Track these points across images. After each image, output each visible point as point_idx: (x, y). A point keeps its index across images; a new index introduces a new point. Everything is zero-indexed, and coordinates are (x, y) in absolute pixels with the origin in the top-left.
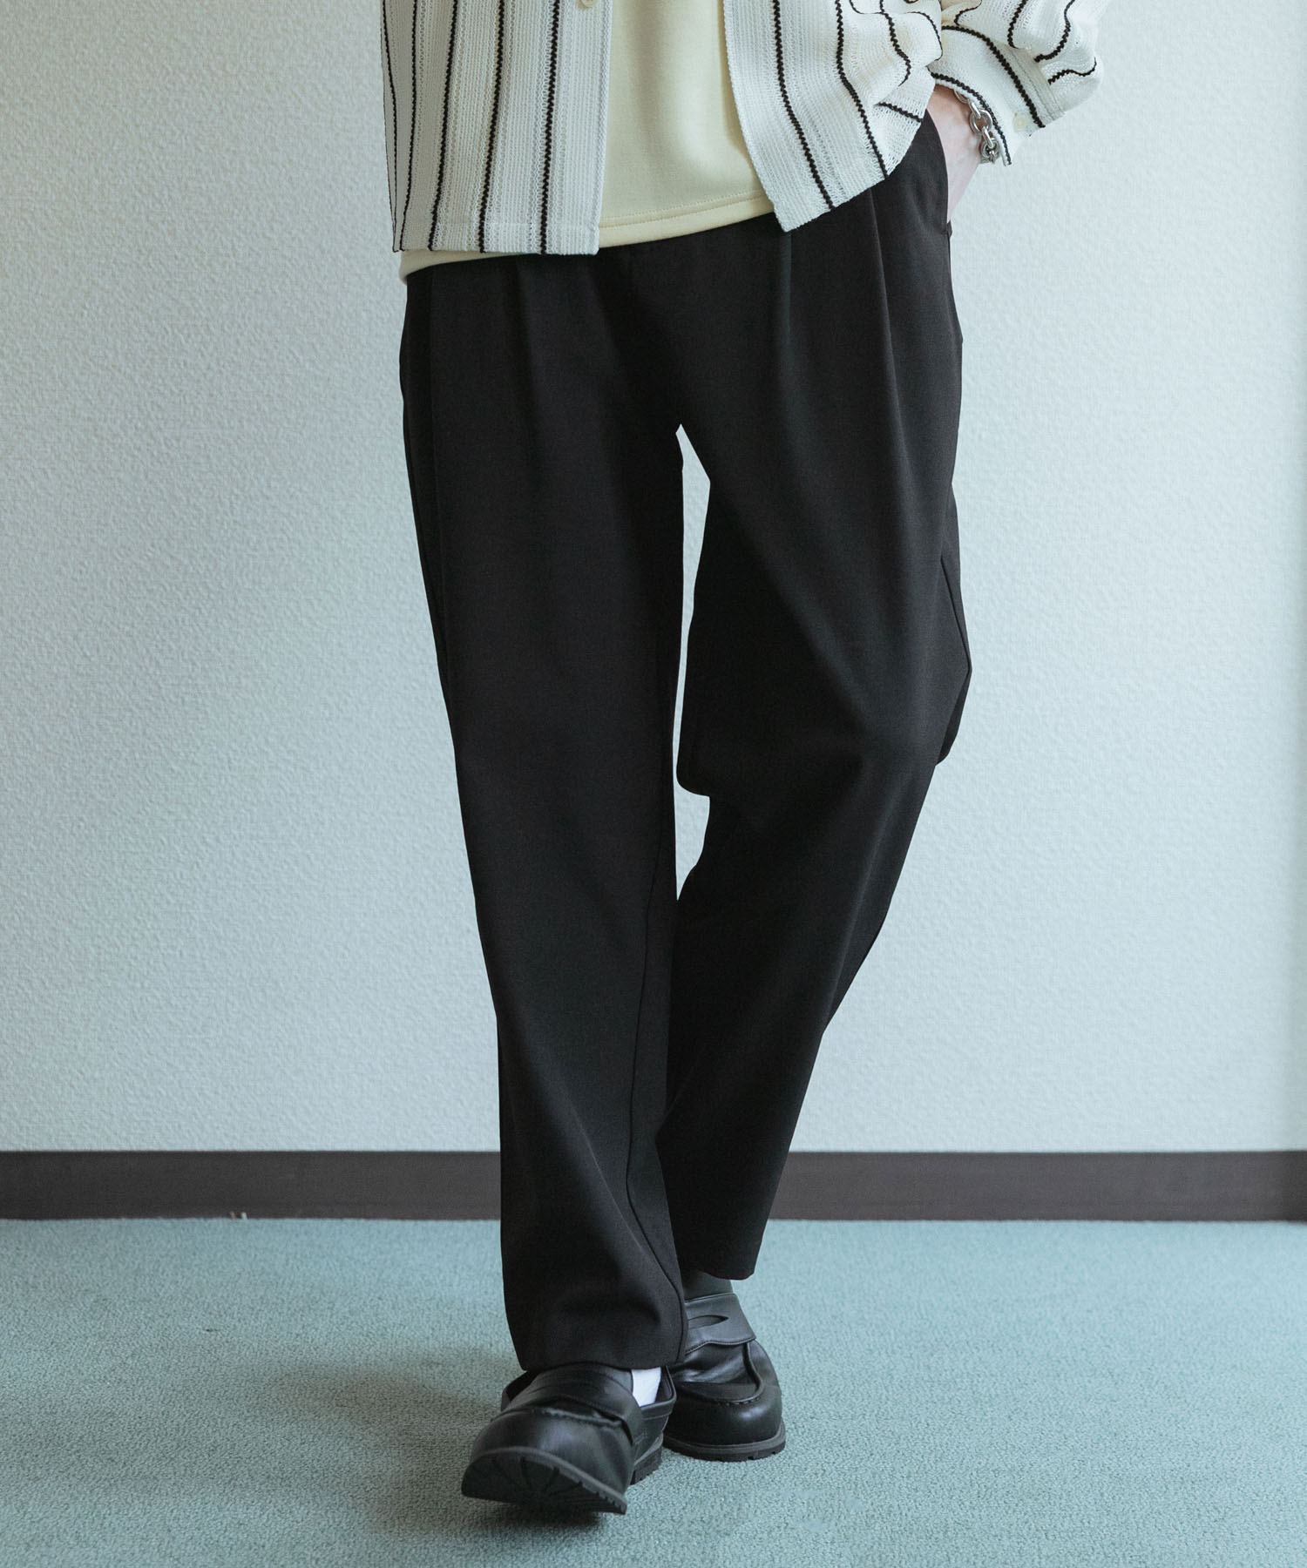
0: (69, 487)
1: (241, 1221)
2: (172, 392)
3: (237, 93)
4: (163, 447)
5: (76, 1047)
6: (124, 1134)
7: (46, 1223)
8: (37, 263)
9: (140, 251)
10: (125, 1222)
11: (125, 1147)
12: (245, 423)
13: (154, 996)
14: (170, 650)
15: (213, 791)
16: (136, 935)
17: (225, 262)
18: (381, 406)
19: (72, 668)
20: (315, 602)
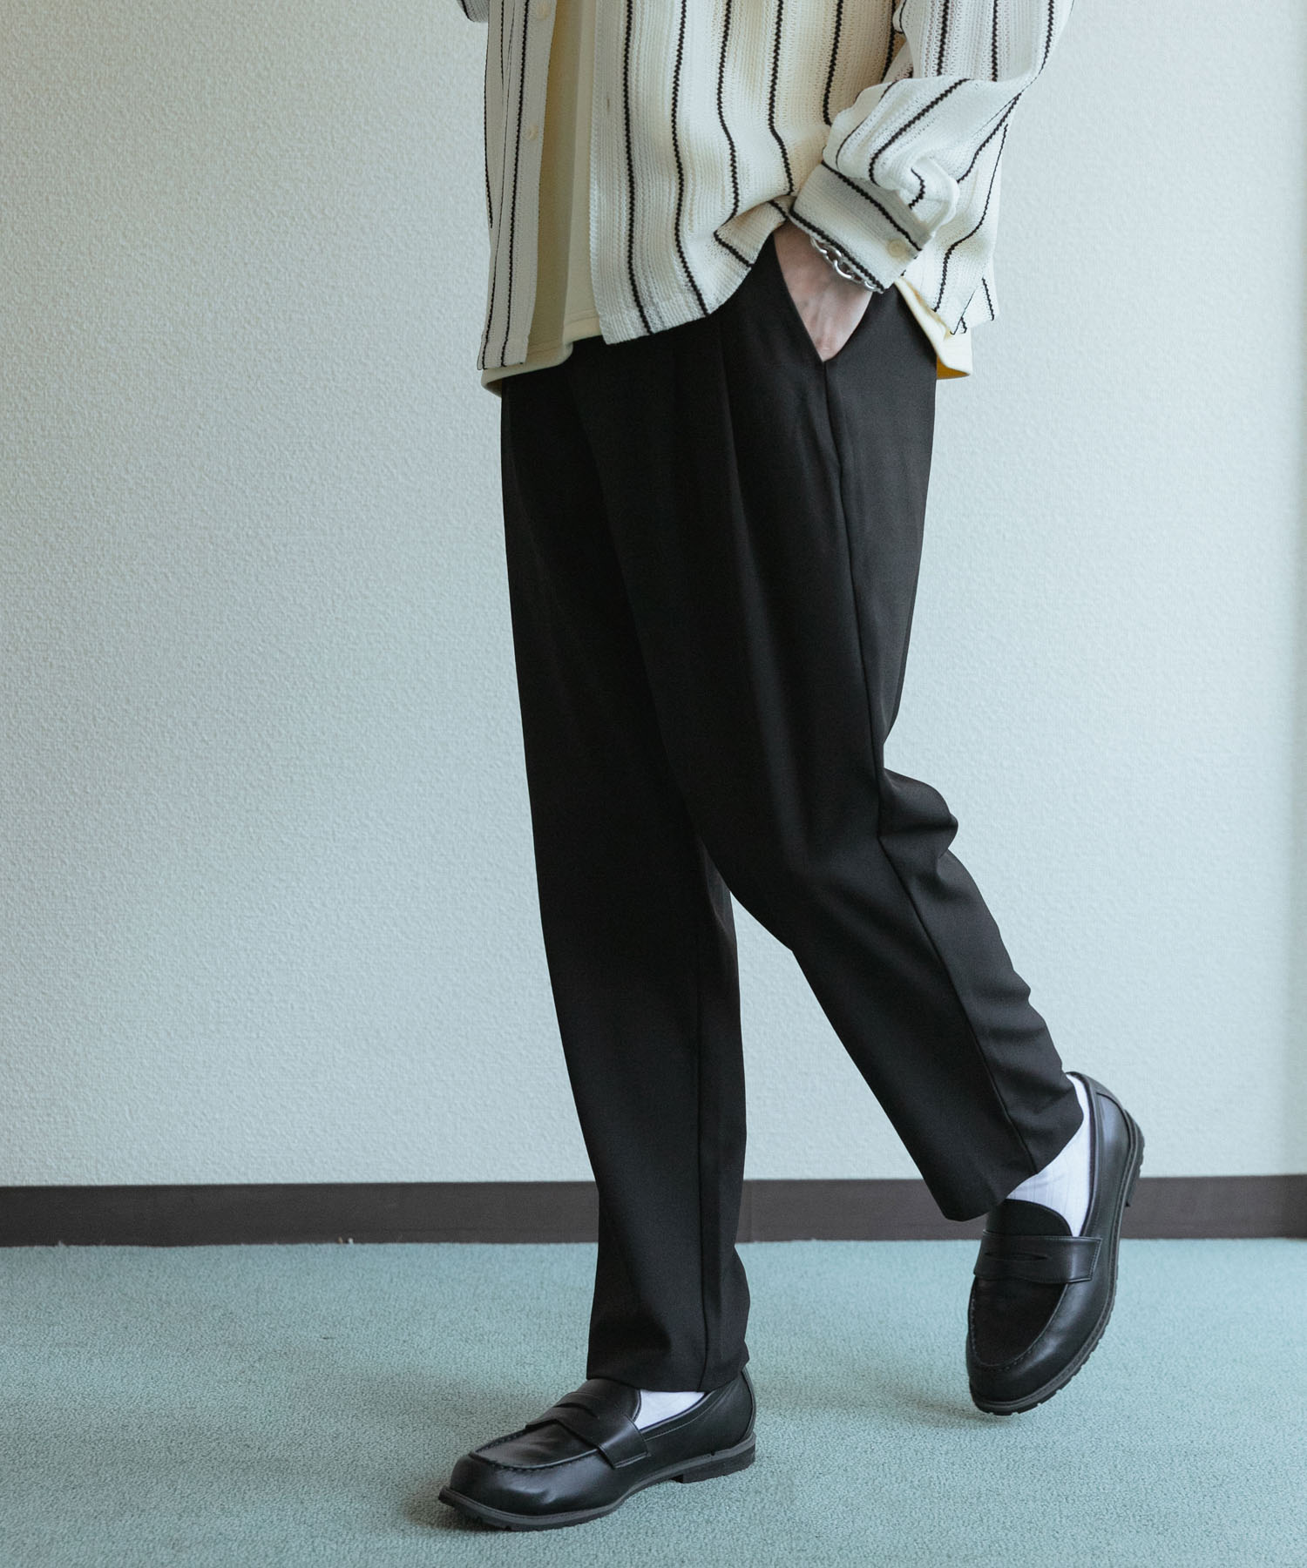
0: (188, 588)
1: (348, 1246)
2: (279, 504)
3: (335, 234)
4: (272, 553)
5: (199, 1091)
6: (243, 1169)
7: (173, 1249)
8: (157, 389)
9: (249, 377)
10: (244, 1247)
11: (244, 1181)
12: (345, 531)
13: (268, 1045)
14: (280, 734)
15: (320, 861)
16: (252, 990)
17: (325, 387)
18: (466, 514)
19: (192, 751)
20: (410, 691)
